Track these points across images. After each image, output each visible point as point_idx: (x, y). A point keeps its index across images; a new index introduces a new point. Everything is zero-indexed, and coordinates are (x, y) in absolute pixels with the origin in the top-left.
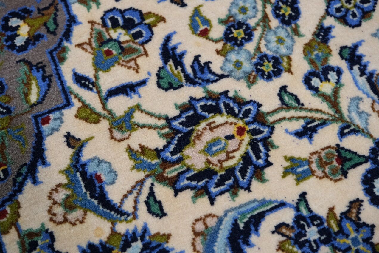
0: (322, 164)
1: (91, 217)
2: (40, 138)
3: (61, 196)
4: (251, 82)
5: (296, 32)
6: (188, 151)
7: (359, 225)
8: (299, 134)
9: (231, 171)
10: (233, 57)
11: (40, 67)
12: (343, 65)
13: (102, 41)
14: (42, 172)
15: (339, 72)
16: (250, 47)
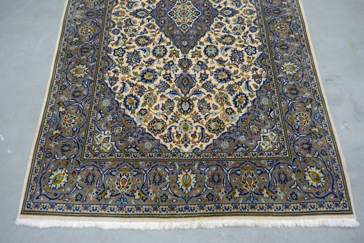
0: (240, 46)
1: (209, 43)
2: (205, 33)
3: (206, 39)
4: (235, 35)
5: (244, 31)
6: (223, 40)
7: (242, 53)
8: (239, 42)
9: (228, 43)
10: (234, 31)
11: (207, 26)
12: (249, 36)
13: (216, 25)
14: (204, 36)
15: (248, 37)
16: (236, 31)
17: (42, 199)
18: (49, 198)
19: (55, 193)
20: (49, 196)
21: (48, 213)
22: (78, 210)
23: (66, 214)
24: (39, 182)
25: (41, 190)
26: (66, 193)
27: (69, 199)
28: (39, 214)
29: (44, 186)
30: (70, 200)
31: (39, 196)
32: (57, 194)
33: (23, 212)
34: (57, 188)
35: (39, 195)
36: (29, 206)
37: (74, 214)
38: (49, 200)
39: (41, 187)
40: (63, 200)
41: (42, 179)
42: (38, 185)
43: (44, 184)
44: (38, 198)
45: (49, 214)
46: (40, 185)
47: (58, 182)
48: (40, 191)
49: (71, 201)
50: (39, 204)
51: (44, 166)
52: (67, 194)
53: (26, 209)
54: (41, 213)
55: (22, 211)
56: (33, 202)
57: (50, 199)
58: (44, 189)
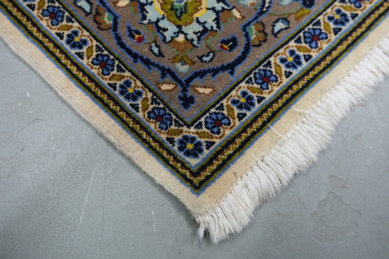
17: (207, 91)
18: (223, 68)
19: (224, 42)
20: (217, 64)
21: (276, 106)
22: (347, 20)
23: (329, 59)
24: (128, 60)
25: (166, 72)
26: (254, 14)
27: (286, 19)
28: (254, 134)
29: (161, 54)
30: (292, 19)
31: (185, 90)
32: (234, 39)
33: (196, 181)
34: (211, 23)
35: (180, 88)
36: (190, 146)
37: (350, 40)
38: (232, 73)
39: (157, 66)
40: (270, 37)
41: (128, 42)
42: (139, 67)
43: (156, 50)
44: (187, 101)
45: (285, 104)
46: (147, 62)
47: (190, 9)
48: (168, 78)
49: (297, 19)
50: (213, 110)
51: (87, 8)
52: (262, 13)
53: (193, 162)
54: (255, 126)
55: (191, 182)
56: (189, 126)
57: (231, 67)
58: (174, 60)
